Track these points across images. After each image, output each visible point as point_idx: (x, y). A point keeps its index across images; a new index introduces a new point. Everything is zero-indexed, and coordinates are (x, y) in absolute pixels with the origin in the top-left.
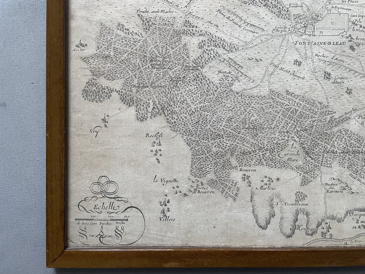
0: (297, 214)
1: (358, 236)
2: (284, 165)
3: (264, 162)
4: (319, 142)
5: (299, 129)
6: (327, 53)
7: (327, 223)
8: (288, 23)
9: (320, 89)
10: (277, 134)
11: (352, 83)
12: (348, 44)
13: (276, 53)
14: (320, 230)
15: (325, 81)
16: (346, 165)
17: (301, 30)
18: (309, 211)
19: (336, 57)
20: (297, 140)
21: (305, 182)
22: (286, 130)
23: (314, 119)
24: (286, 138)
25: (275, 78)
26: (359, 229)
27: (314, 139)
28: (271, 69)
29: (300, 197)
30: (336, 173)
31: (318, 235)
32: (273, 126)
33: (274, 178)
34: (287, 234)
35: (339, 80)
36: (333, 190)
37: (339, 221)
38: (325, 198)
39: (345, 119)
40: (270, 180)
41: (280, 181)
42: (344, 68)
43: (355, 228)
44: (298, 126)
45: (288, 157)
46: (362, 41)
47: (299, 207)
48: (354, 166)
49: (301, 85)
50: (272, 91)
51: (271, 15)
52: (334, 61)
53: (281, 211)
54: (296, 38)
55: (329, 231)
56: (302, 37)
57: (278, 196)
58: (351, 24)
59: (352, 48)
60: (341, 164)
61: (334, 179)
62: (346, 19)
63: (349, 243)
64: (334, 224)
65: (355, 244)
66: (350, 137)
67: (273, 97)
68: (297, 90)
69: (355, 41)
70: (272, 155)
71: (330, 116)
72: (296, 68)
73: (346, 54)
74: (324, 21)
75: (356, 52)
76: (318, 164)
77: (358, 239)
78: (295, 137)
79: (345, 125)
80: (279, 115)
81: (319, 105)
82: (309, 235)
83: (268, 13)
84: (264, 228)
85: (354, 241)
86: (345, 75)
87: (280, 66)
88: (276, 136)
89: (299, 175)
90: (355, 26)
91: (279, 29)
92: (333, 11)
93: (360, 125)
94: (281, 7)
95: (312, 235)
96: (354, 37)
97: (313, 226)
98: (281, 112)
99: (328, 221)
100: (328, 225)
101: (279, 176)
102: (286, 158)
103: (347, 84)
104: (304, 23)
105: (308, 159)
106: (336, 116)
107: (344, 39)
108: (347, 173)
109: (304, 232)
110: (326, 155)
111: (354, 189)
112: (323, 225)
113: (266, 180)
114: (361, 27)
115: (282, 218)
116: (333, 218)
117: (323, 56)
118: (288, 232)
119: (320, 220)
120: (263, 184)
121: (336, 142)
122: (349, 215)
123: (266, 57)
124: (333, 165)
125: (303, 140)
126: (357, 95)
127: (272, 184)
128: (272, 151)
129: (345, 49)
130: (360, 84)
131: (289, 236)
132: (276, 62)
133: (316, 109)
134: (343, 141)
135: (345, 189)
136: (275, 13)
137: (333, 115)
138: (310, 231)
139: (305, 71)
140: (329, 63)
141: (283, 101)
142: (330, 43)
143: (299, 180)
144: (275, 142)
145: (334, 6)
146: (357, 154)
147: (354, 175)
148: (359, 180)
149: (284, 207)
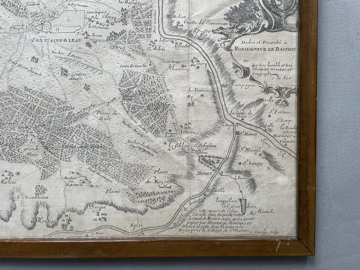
0: (37, 207)
1: (100, 228)
2: (25, 160)
3: (4, 157)
4: (58, 137)
5: (37, 125)
6: (62, 50)
7: (67, 216)
8: (25, 22)
9: (57, 85)
10: (17, 129)
11: (90, 79)
12: (84, 41)
13: (14, 51)
14: (60, 222)
15: (63, 77)
16: (85, 159)
17: (38, 28)
18: (49, 204)
19: (72, 54)
20: (36, 135)
21: (44, 176)
22: (25, 126)
23: (52, 115)
24: (25, 133)
25: (14, 75)
26: (99, 221)
27: (52, 134)
28: (9, 66)
29: (40, 190)
30: (75, 167)
31: (59, 227)
32: (12, 122)
33: (14, 172)
34: (29, 226)
35: (77, 77)
36: (72, 183)
37: (79, 214)
38: (64, 191)
39: (84, 114)
40: (11, 174)
41: (20, 176)
42: (82, 65)
43: (96, 220)
44: (36, 121)
45: (28, 151)
46: (99, 38)
47: (39, 200)
48: (92, 160)
49: (38, 81)
50: (11, 88)
51: (9, 14)
52: (70, 58)
53: (22, 204)
54: (33, 36)
55: (69, 224)
56: (39, 34)
57: (19, 190)
58: (87, 21)
59: (88, 45)
60: (80, 158)
61: (73, 173)
62: (82, 15)
63: (90, 234)
64: (74, 216)
65: (96, 236)
66: (88, 132)
67: (12, 93)
68: (35, 86)
69: (92, 37)
70: (12, 149)
71: (68, 112)
72: (33, 64)
73: (82, 51)
74: (61, 18)
75: (93, 49)
76: (57, 159)
77: (99, 231)
78: (34, 132)
79: (84, 121)
80: (18, 111)
81: (56, 101)
82: (49, 227)
83: (5, 11)
84: (6, 220)
85: (95, 233)
86: (83, 72)
87: (18, 63)
88: (16, 131)
89: (39, 169)
90: (91, 23)
91: (17, 27)
92: (70, 8)
93: (99, 121)
94: (19, 6)
95: (53, 227)
96: (91, 34)
97: (54, 218)
98: (20, 108)
99: (68, 213)
100: (68, 218)
101: (18, 171)
102: (25, 153)
103: (84, 80)
104: (40, 21)
105: (48, 153)
106: (75, 112)
107: (80, 36)
108: (86, 166)
109: (45, 224)
110: (64, 150)
111: (93, 182)
112: (64, 217)
113: (6, 174)
114: (97, 23)
115: (23, 211)
116: (73, 211)
117: (59, 53)
118: (30, 224)
119: (60, 213)
120: (3, 178)
121: (75, 137)
122: (89, 207)
123: (5, 55)
124: (71, 159)
125: (42, 135)
126: (95, 91)
127: (12, 178)
128: (11, 146)
129: (81, 46)
130: (99, 81)
131: (30, 229)
132: (14, 59)
133: (54, 105)
134: (82, 136)
135: (84, 182)
136: (12, 12)
137: (72, 110)
138: (50, 223)
139: (41, 67)
140: (66, 60)
141: (21, 97)
142: (65, 40)
143: (39, 174)
144: (14, 138)
145: (71, 3)
146: (95, 149)
147: (93, 169)
148: (98, 173)
149: (25, 200)
